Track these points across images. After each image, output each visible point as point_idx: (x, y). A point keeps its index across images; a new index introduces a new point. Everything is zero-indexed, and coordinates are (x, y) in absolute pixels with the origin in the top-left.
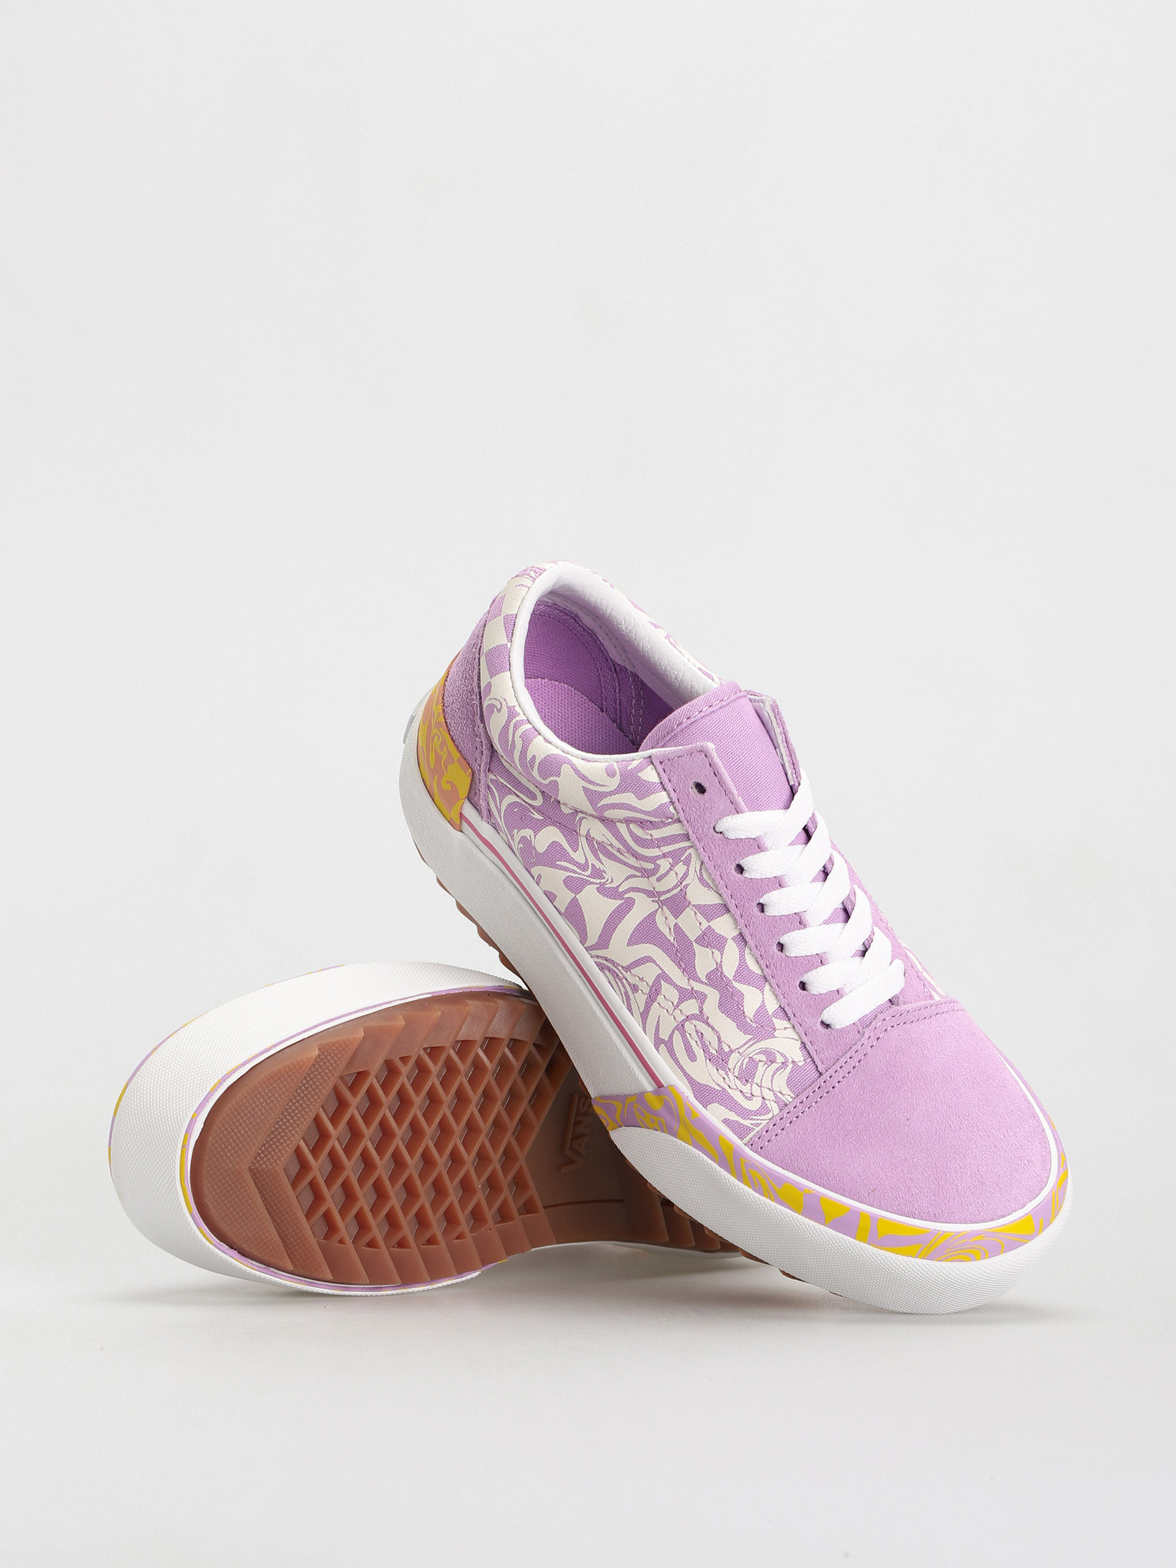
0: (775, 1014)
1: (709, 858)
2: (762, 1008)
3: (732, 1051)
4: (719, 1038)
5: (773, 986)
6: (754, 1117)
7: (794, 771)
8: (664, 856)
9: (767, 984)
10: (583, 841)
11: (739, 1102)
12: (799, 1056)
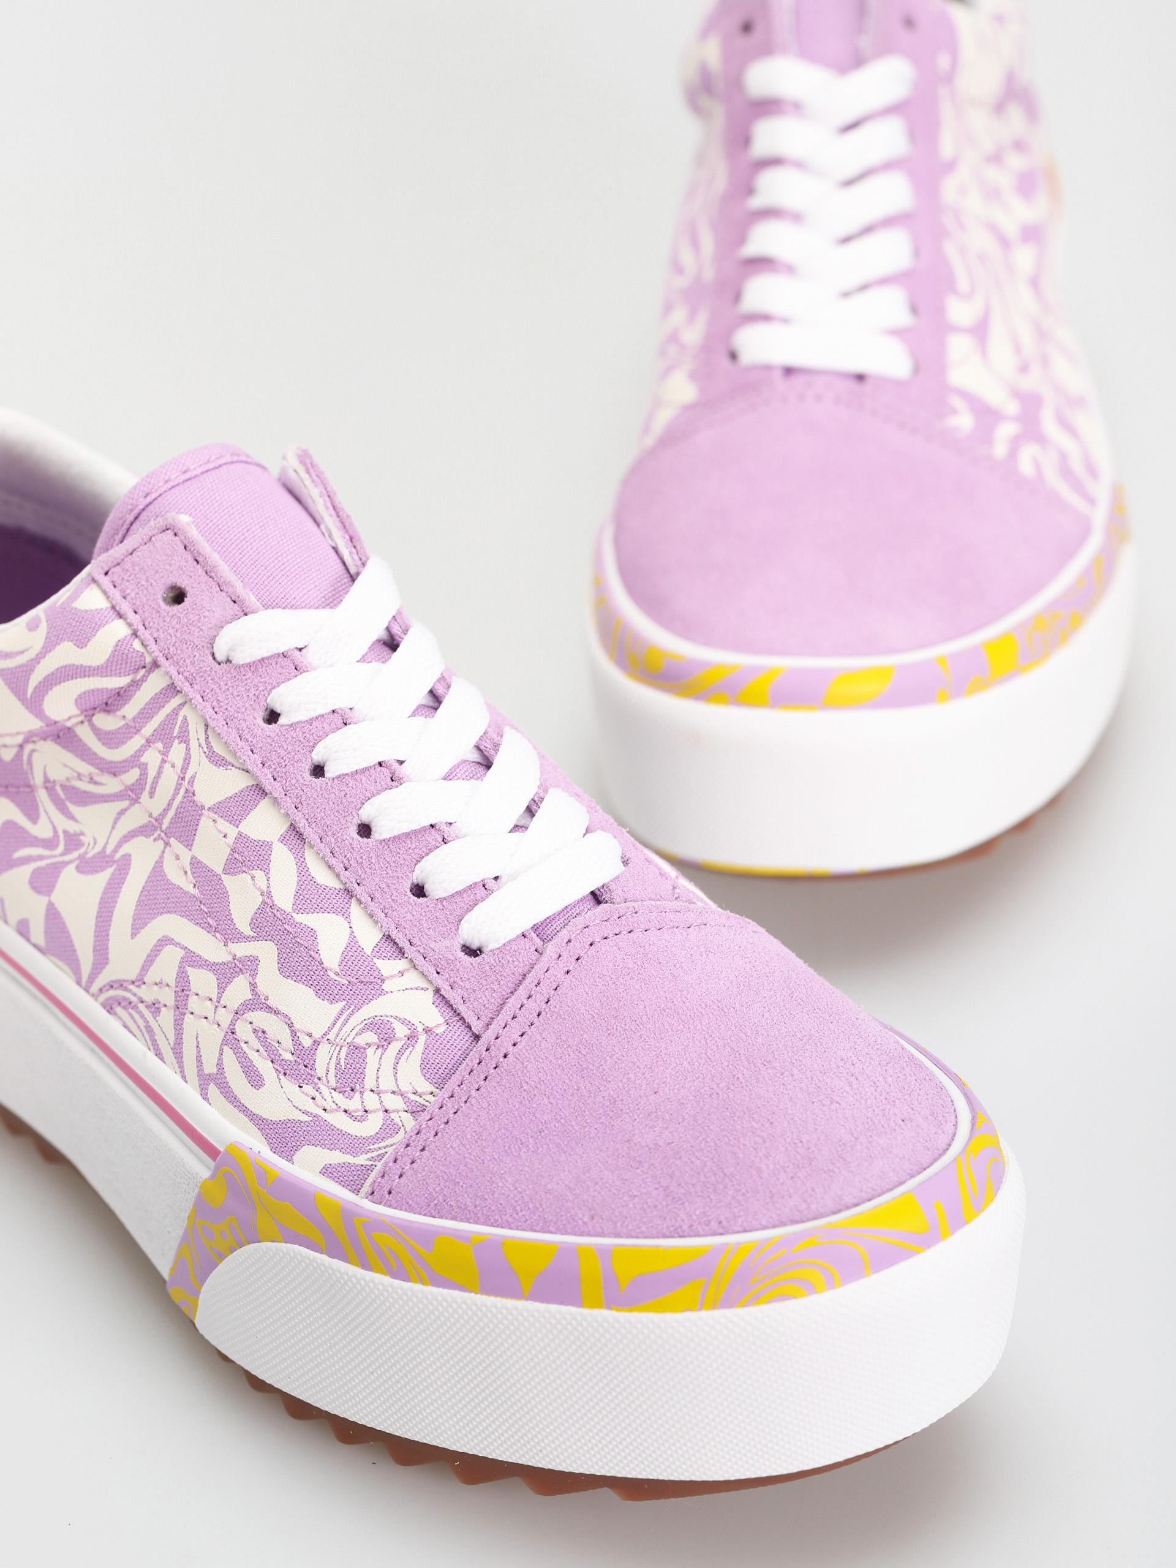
0: (377, 951)
1: (213, 708)
2: (352, 945)
3: (316, 1043)
4: (290, 1025)
5: (362, 899)
6: (372, 1147)
7: (354, 550)
8: (149, 742)
9: (353, 901)
10: (42, 795)
11: (345, 1130)
12: (433, 1017)
